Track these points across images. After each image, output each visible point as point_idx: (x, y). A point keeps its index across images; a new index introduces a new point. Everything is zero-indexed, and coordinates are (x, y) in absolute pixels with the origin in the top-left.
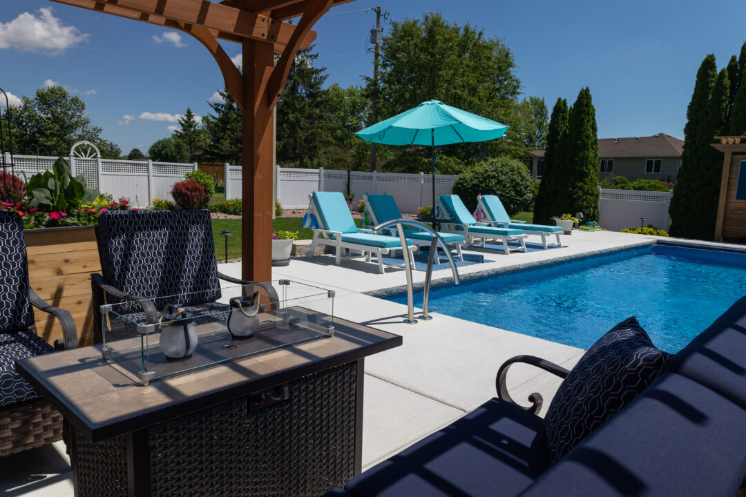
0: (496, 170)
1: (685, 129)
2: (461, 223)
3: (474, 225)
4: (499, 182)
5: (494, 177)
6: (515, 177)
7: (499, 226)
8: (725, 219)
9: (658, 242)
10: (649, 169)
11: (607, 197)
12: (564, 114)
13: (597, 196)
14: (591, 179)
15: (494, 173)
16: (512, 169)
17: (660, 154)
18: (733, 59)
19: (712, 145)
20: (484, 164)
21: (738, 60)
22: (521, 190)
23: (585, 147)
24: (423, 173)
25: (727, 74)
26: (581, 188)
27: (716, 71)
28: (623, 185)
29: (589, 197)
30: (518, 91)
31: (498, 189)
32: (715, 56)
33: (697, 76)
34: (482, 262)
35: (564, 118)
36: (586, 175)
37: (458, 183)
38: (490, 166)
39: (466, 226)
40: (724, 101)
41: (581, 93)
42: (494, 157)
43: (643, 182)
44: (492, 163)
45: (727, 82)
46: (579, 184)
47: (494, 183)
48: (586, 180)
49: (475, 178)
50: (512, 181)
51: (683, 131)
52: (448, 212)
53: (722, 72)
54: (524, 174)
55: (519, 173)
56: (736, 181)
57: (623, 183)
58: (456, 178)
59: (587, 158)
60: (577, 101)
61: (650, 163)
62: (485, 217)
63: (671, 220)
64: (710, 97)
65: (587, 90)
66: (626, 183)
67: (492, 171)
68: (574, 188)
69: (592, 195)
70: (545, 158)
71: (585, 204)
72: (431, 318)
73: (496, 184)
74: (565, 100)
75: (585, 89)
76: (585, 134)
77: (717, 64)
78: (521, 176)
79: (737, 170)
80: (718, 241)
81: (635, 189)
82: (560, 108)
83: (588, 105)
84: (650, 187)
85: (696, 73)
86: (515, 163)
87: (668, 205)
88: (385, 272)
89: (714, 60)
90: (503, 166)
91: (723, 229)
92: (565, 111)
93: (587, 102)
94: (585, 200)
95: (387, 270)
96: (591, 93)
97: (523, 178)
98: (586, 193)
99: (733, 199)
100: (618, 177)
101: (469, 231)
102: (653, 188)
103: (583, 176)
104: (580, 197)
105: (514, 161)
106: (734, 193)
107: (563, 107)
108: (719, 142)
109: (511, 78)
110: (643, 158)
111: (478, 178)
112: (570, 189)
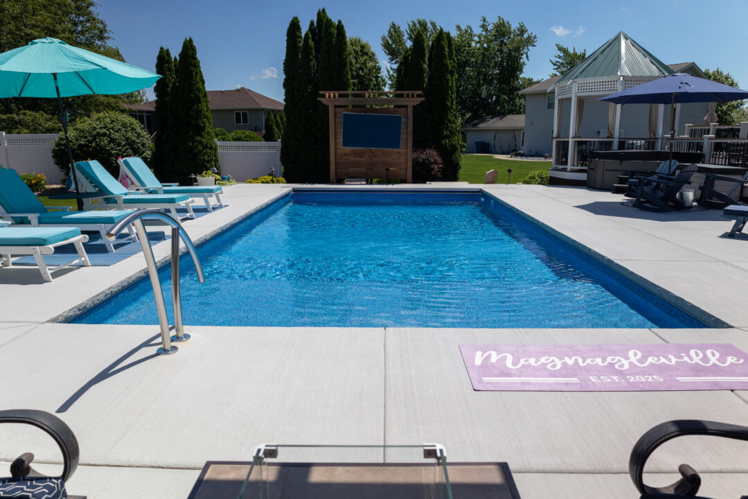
0: (106, 127)
1: (284, 84)
2: (112, 194)
3: (126, 194)
4: (112, 140)
5: (105, 135)
6: (129, 134)
7: (151, 193)
8: (336, 164)
9: (294, 190)
10: (238, 121)
11: (227, 150)
12: (169, 65)
13: (216, 149)
14: (208, 132)
15: (104, 130)
16: (124, 125)
17: (244, 106)
18: (312, 23)
19: (318, 99)
20: (88, 121)
21: (315, 24)
22: (139, 147)
23: (198, 100)
24: (4, 133)
25: (310, 36)
26: (200, 142)
27: (301, 32)
28: (223, 136)
29: (209, 150)
30: (106, 35)
31: (112, 149)
32: (299, 19)
33: (287, 35)
34: (164, 240)
35: (170, 70)
36: (203, 128)
37: (58, 145)
38: (98, 122)
39: (119, 197)
40: (312, 60)
41: (185, 43)
42: (98, 111)
43: (240, 133)
44: (98, 119)
45: (311, 43)
46: (199, 138)
47: (106, 142)
48: (203, 134)
49: (81, 137)
50: (127, 139)
51: (282, 86)
52: (91, 182)
53: (307, 35)
54: (139, 130)
55: (132, 128)
56: (340, 131)
57: (223, 134)
58: (55, 137)
59: (201, 111)
60: (183, 51)
61: (238, 115)
62: (132, 183)
63: (283, 167)
64: (300, 57)
65: (191, 41)
66: (225, 135)
67: (101, 128)
68: (193, 143)
69: (211, 148)
70: (156, 112)
71: (206, 158)
72: (187, 336)
73: (109, 143)
74: (168, 50)
75: (188, 39)
76: (195, 87)
77: (301, 27)
78: (136, 133)
79: (340, 120)
80: (333, 183)
81: (234, 140)
82: (164, 57)
83: (194, 57)
84: (246, 137)
85: (286, 33)
86: (126, 118)
87: (279, 153)
88: (53, 278)
89: (298, 22)
90: (113, 121)
91: (336, 173)
92: (169, 62)
93: (193, 54)
94: (205, 154)
95: (56, 275)
96: (195, 44)
97: (139, 135)
98: (205, 147)
99: (340, 146)
100: (217, 129)
101: (124, 203)
102: (248, 139)
103: (200, 130)
104: (200, 151)
105: (124, 116)
106: (340, 141)
107: (166, 58)
108: (324, 96)
109: (94, 19)
110: (232, 111)
111: (86, 137)
112: (191, 144)
